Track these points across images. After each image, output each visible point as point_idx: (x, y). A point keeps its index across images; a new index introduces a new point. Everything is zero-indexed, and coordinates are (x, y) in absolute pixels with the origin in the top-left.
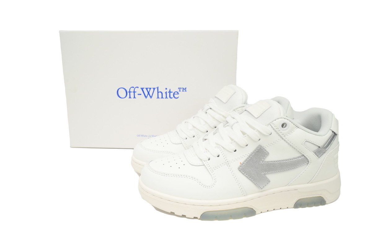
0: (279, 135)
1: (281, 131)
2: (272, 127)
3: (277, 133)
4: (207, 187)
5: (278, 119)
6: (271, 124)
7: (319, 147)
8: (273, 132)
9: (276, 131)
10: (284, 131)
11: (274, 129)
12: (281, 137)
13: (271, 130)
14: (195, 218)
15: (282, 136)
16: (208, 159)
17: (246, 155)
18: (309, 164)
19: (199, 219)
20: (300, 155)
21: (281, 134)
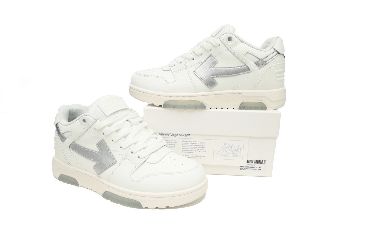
0: (226, 47)
1: (227, 43)
2: (220, 40)
3: (224, 45)
4: (169, 83)
5: (225, 34)
6: (220, 38)
7: (260, 59)
8: (221, 44)
9: (223, 43)
10: (229, 43)
11: (222, 42)
12: (228, 49)
13: (220, 43)
14: (160, 106)
15: (228, 47)
16: (174, 65)
17: (201, 62)
18: (250, 73)
19: (163, 107)
20: (243, 65)
21: (227, 46)
